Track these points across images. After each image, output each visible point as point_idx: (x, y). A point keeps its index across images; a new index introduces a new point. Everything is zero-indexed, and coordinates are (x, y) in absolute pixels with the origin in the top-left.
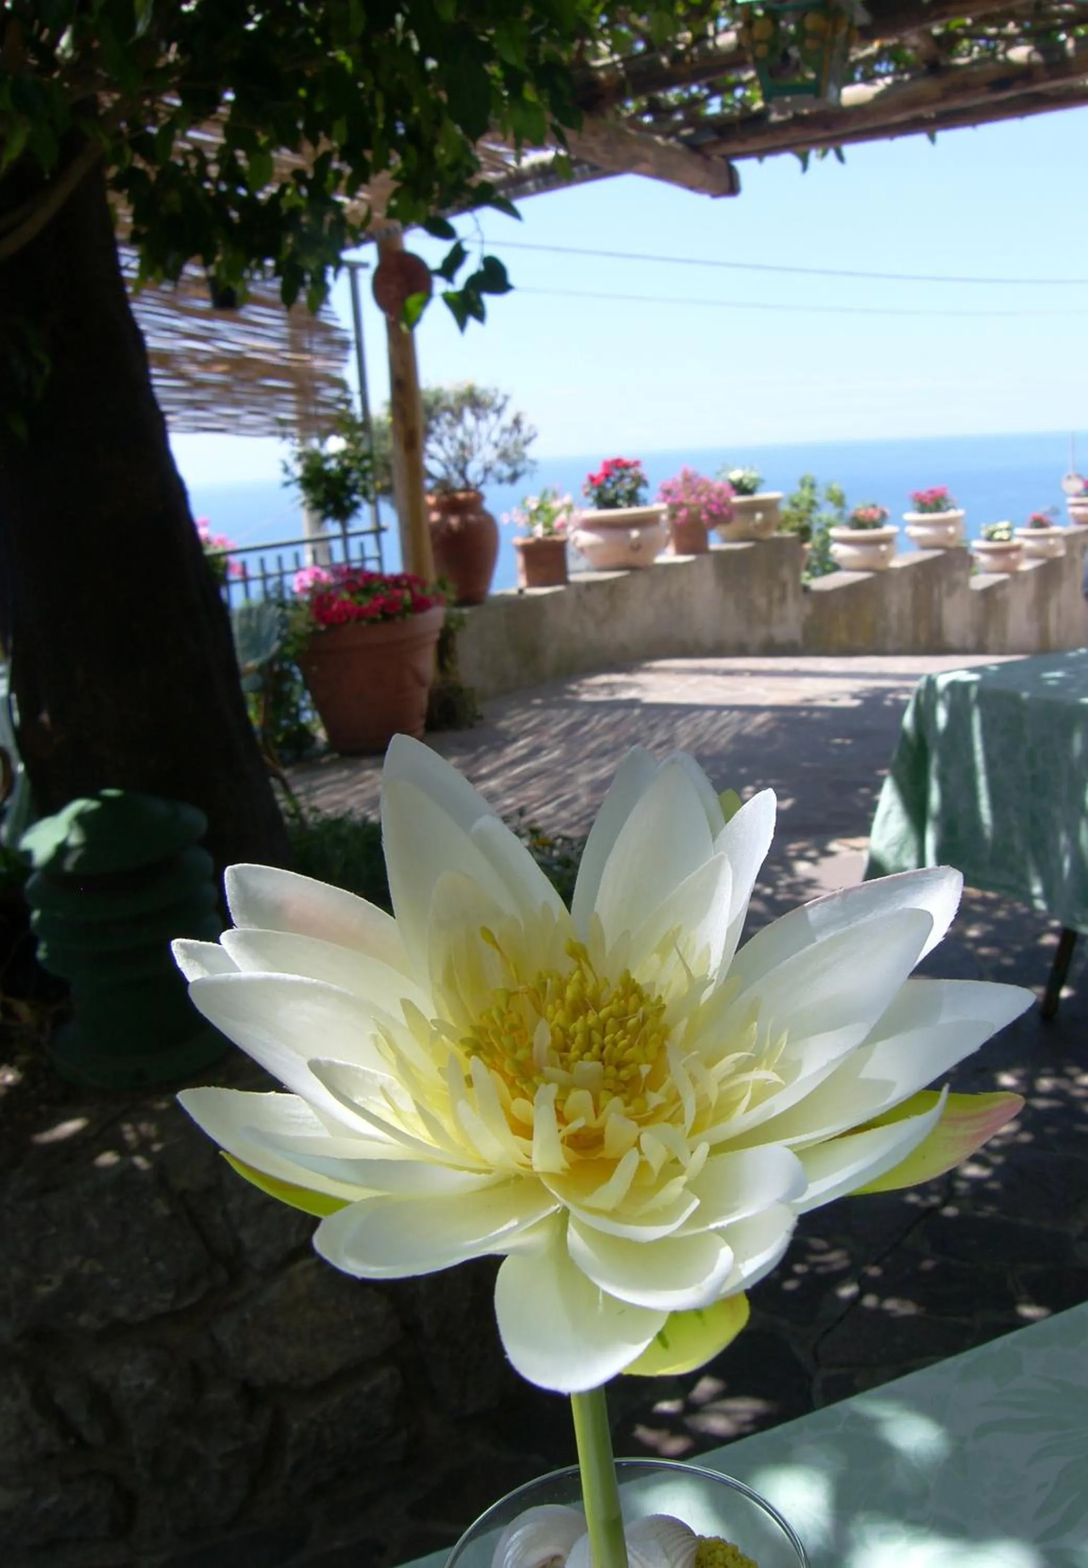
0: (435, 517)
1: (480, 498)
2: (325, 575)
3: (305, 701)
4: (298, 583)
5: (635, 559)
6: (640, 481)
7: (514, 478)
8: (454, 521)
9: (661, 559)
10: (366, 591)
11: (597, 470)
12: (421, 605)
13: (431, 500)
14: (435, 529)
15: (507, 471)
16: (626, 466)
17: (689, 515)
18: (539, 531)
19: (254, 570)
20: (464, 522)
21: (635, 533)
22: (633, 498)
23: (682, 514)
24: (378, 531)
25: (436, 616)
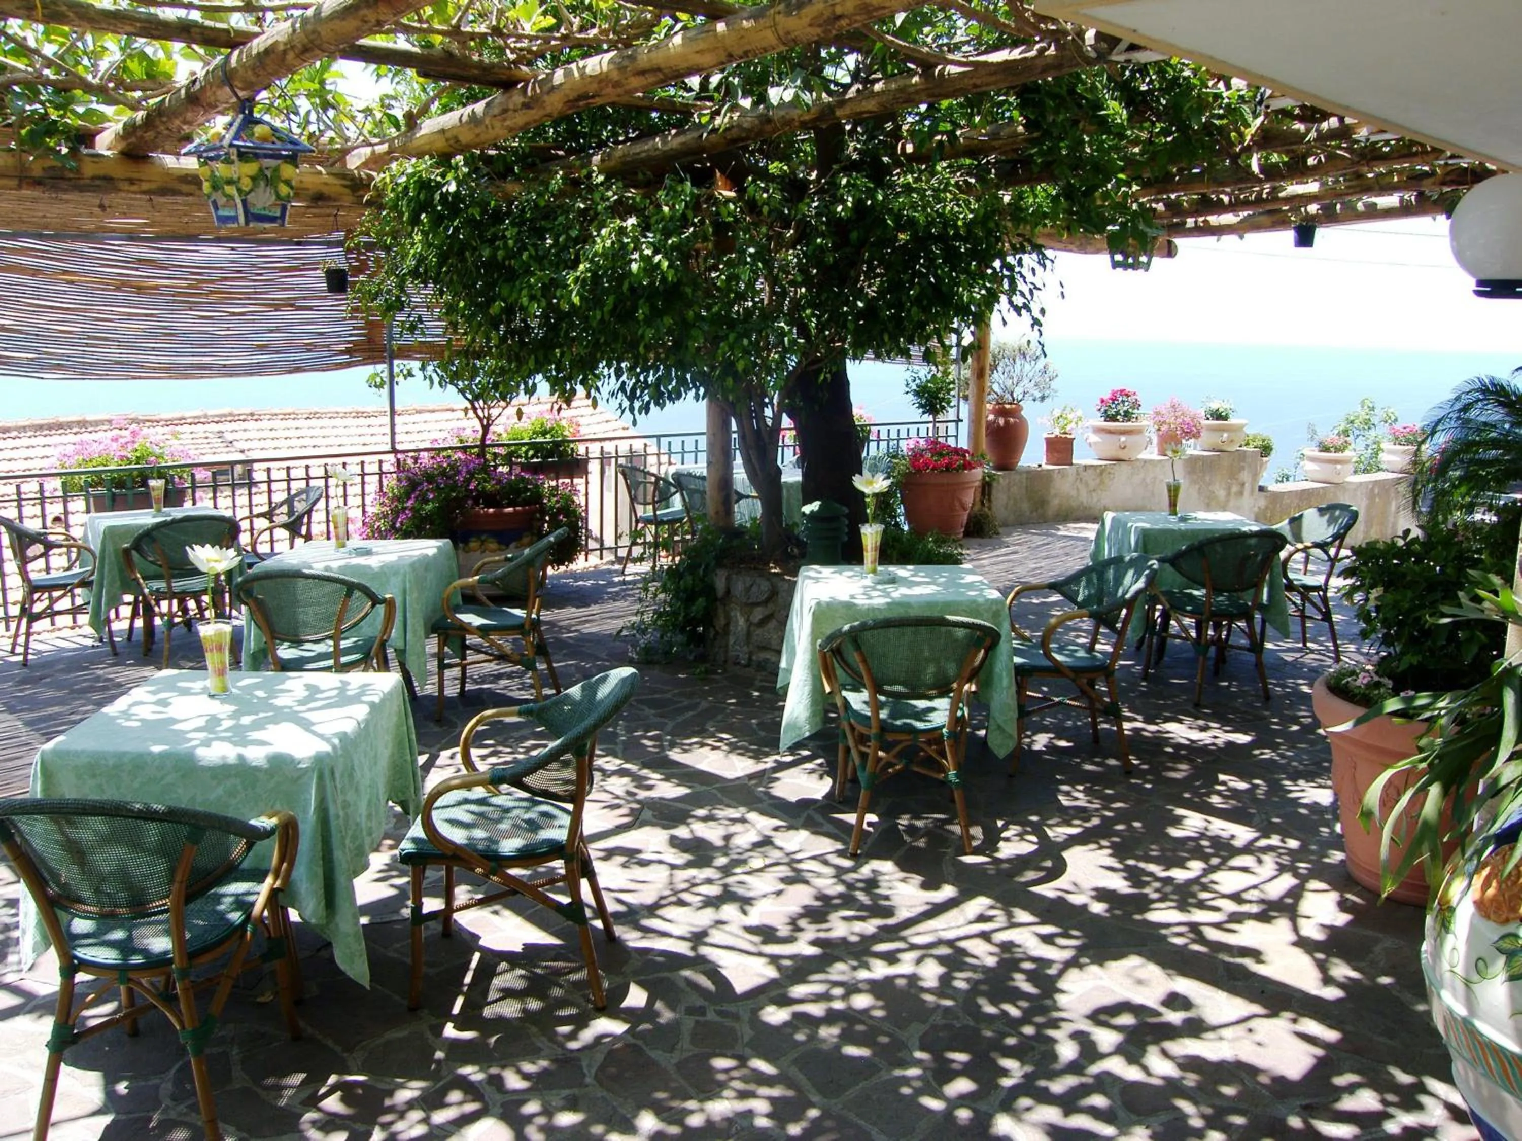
0: (991, 417)
1: (1020, 409)
2: (922, 442)
3: (901, 510)
4: (905, 446)
5: (1122, 455)
6: (1136, 405)
7: (1043, 398)
8: (1001, 421)
9: (1144, 456)
10: (940, 455)
11: (1107, 396)
12: (968, 466)
13: (989, 407)
14: (989, 425)
15: (1038, 395)
16: (1128, 395)
17: (1170, 429)
18: (1057, 432)
19: (884, 436)
20: (1007, 423)
21: (1123, 438)
22: (1127, 416)
23: (1164, 428)
24: (958, 421)
25: (978, 473)
